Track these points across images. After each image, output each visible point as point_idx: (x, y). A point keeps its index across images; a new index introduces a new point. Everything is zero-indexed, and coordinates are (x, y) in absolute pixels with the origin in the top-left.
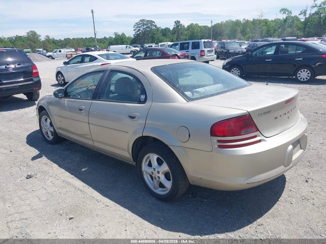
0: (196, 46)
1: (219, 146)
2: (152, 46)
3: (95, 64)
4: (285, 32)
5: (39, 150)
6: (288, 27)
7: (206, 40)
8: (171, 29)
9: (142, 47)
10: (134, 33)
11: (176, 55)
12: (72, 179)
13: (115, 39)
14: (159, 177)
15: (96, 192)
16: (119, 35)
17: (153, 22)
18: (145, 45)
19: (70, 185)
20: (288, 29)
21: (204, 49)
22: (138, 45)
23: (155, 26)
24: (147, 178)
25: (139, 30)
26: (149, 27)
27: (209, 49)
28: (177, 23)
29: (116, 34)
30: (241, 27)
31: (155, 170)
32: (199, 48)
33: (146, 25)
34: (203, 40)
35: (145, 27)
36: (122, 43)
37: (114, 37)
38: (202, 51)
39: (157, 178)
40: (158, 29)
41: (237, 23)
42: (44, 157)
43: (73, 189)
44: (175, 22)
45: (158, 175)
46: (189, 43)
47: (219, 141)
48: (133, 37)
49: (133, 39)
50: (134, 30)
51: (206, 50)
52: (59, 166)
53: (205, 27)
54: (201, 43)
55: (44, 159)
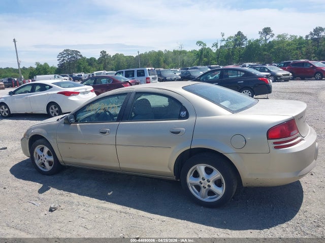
0: (141, 74)
1: (276, 148)
2: (81, 75)
3: (50, 93)
4: (203, 62)
5: (40, 183)
6: (205, 57)
7: (150, 69)
8: (97, 59)
9: (71, 76)
10: (58, 63)
11: (128, 82)
12: (106, 205)
13: (36, 69)
14: (209, 186)
15: (140, 211)
16: (41, 65)
17: (78, 52)
18: (74, 74)
19: (108, 210)
20: (204, 59)
21: (149, 76)
22: (67, 75)
23: (81, 56)
24: (193, 190)
25: (64, 60)
26: (74, 57)
27: (153, 76)
28: (103, 53)
29: (37, 64)
30: (163, 57)
31: (203, 179)
32: (144, 75)
33: (71, 55)
34: (147, 69)
35: (70, 57)
36: (46, 73)
37: (35, 67)
38: (147, 78)
39: (207, 187)
40: (84, 59)
41: (160, 53)
42: (51, 188)
43: (114, 213)
44: (101, 52)
45: (208, 184)
46: (134, 71)
47: (275, 143)
48: (57, 67)
49: (57, 68)
50: (58, 60)
51: (151, 77)
52: (79, 194)
53: (130, 57)
54: (146, 71)
55: (53, 190)
